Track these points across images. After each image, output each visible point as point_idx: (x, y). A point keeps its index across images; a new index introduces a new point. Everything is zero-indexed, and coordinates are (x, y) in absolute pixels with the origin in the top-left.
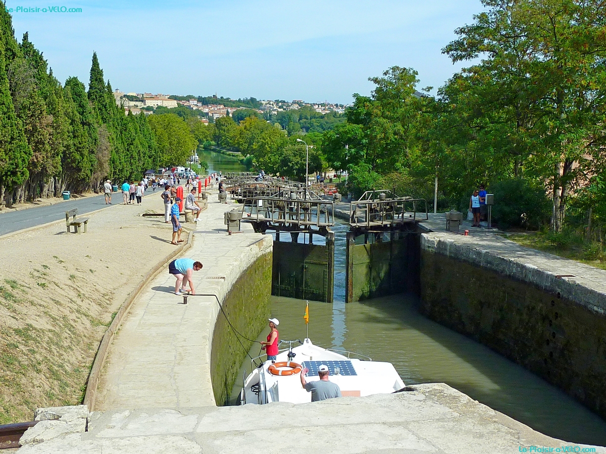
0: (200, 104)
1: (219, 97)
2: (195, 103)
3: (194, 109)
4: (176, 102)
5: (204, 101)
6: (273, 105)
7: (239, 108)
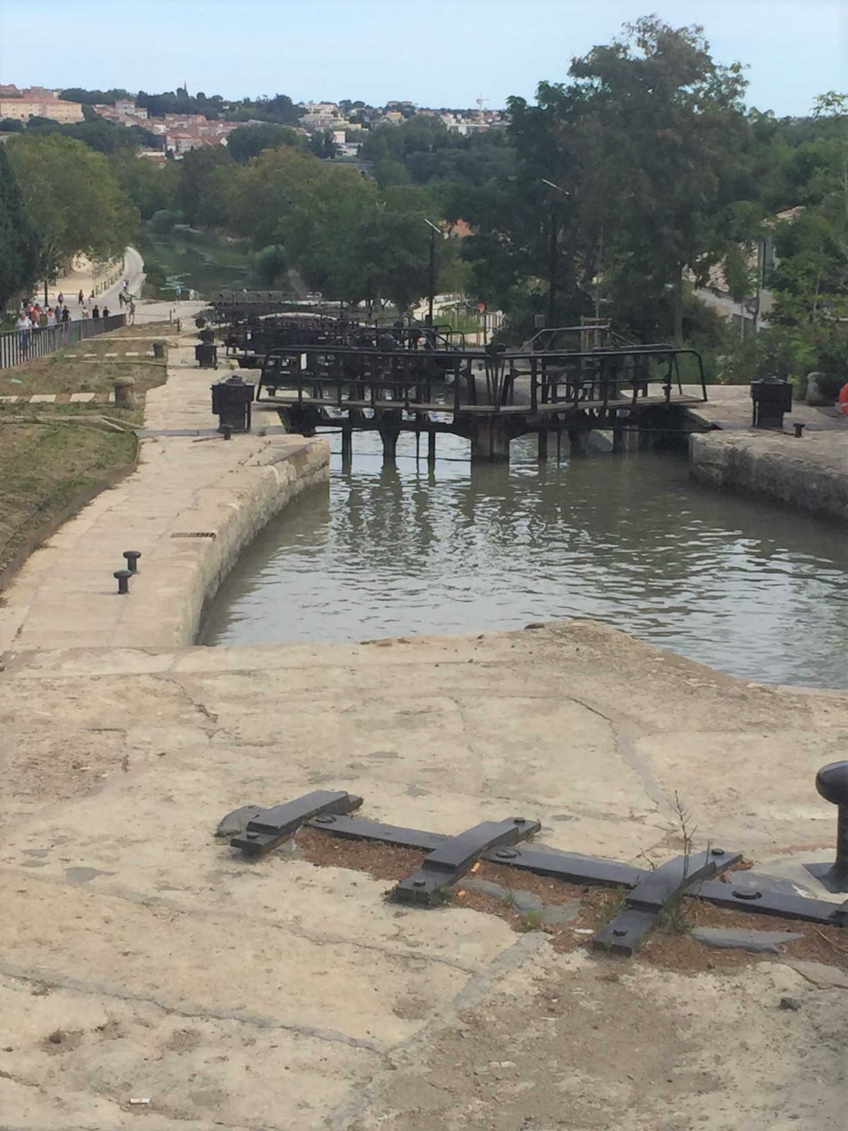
0: (143, 114)
1: (192, 93)
2: (131, 108)
3: (129, 124)
4: (79, 107)
5: (155, 105)
6: (335, 113)
7: (245, 124)
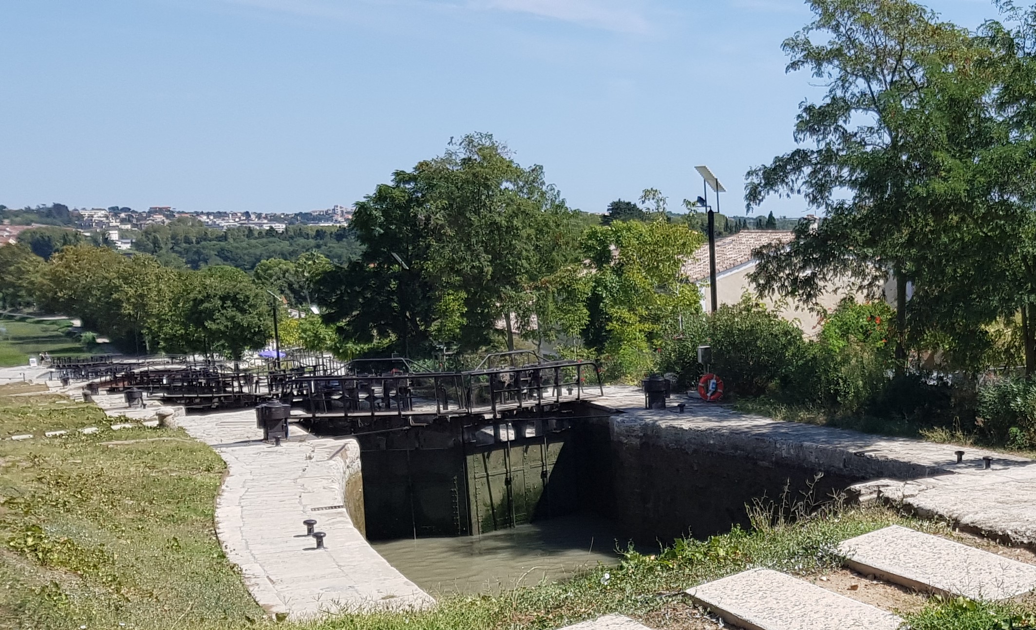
6: (107, 217)
7: (29, 227)
